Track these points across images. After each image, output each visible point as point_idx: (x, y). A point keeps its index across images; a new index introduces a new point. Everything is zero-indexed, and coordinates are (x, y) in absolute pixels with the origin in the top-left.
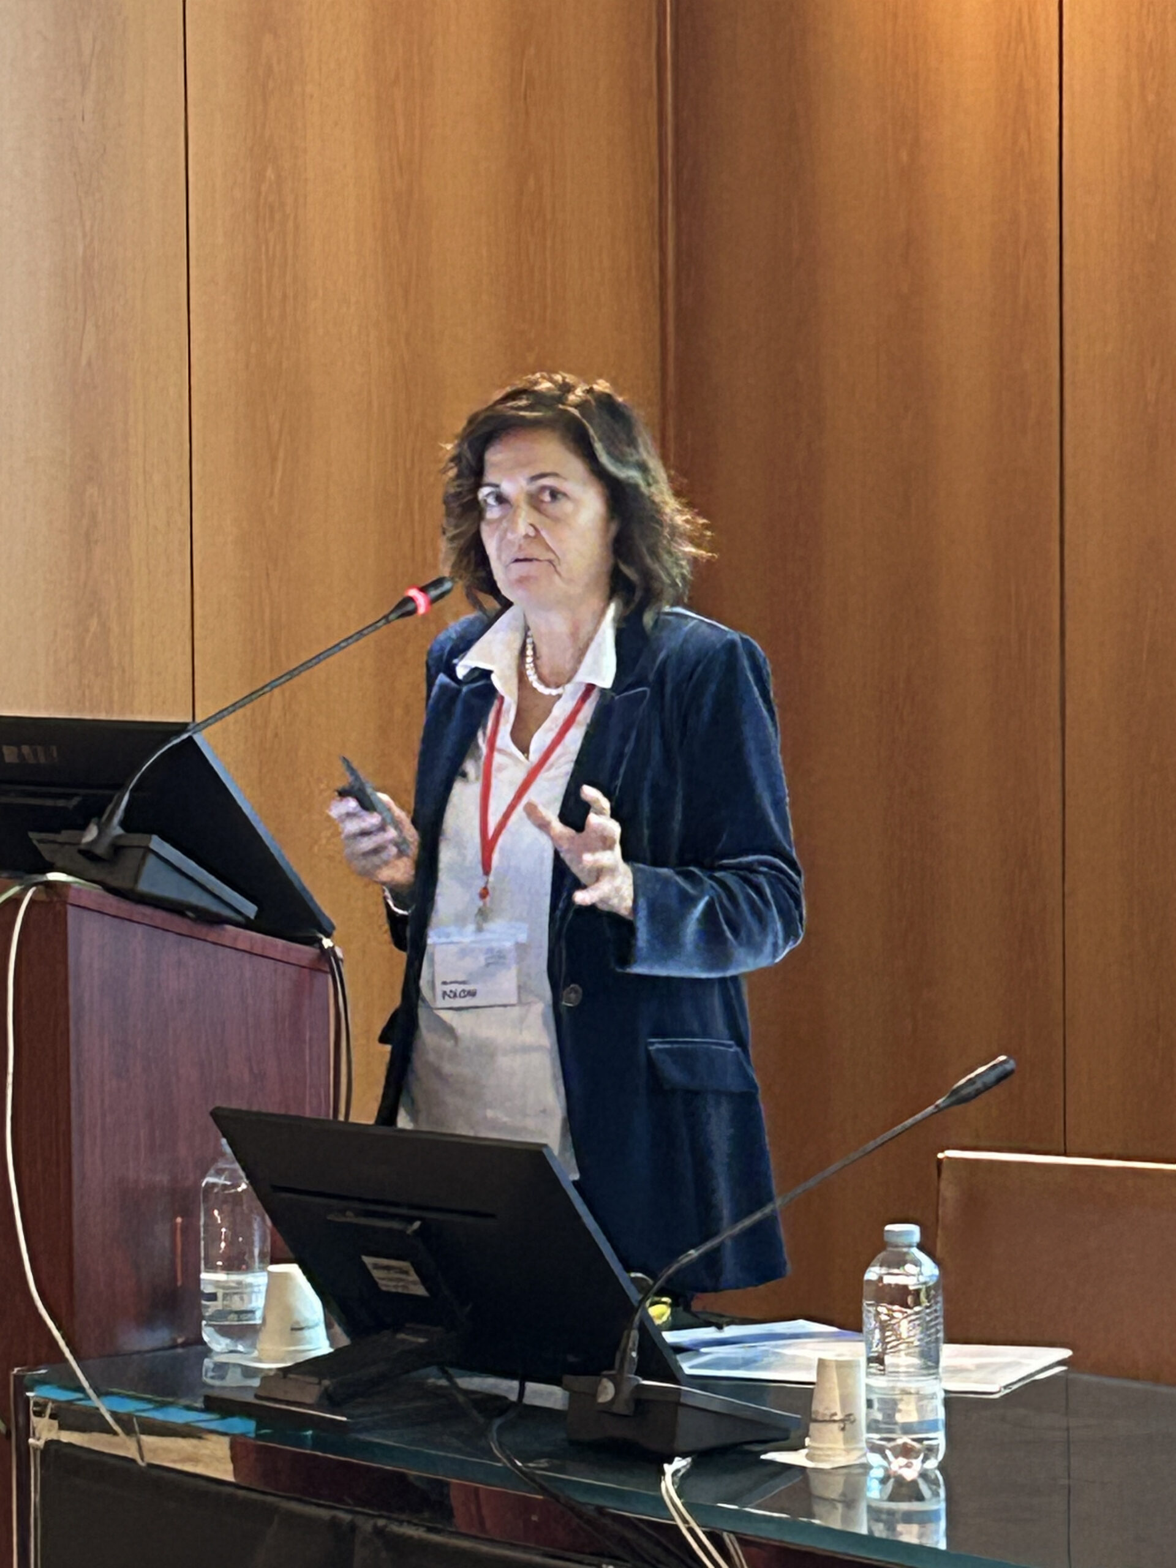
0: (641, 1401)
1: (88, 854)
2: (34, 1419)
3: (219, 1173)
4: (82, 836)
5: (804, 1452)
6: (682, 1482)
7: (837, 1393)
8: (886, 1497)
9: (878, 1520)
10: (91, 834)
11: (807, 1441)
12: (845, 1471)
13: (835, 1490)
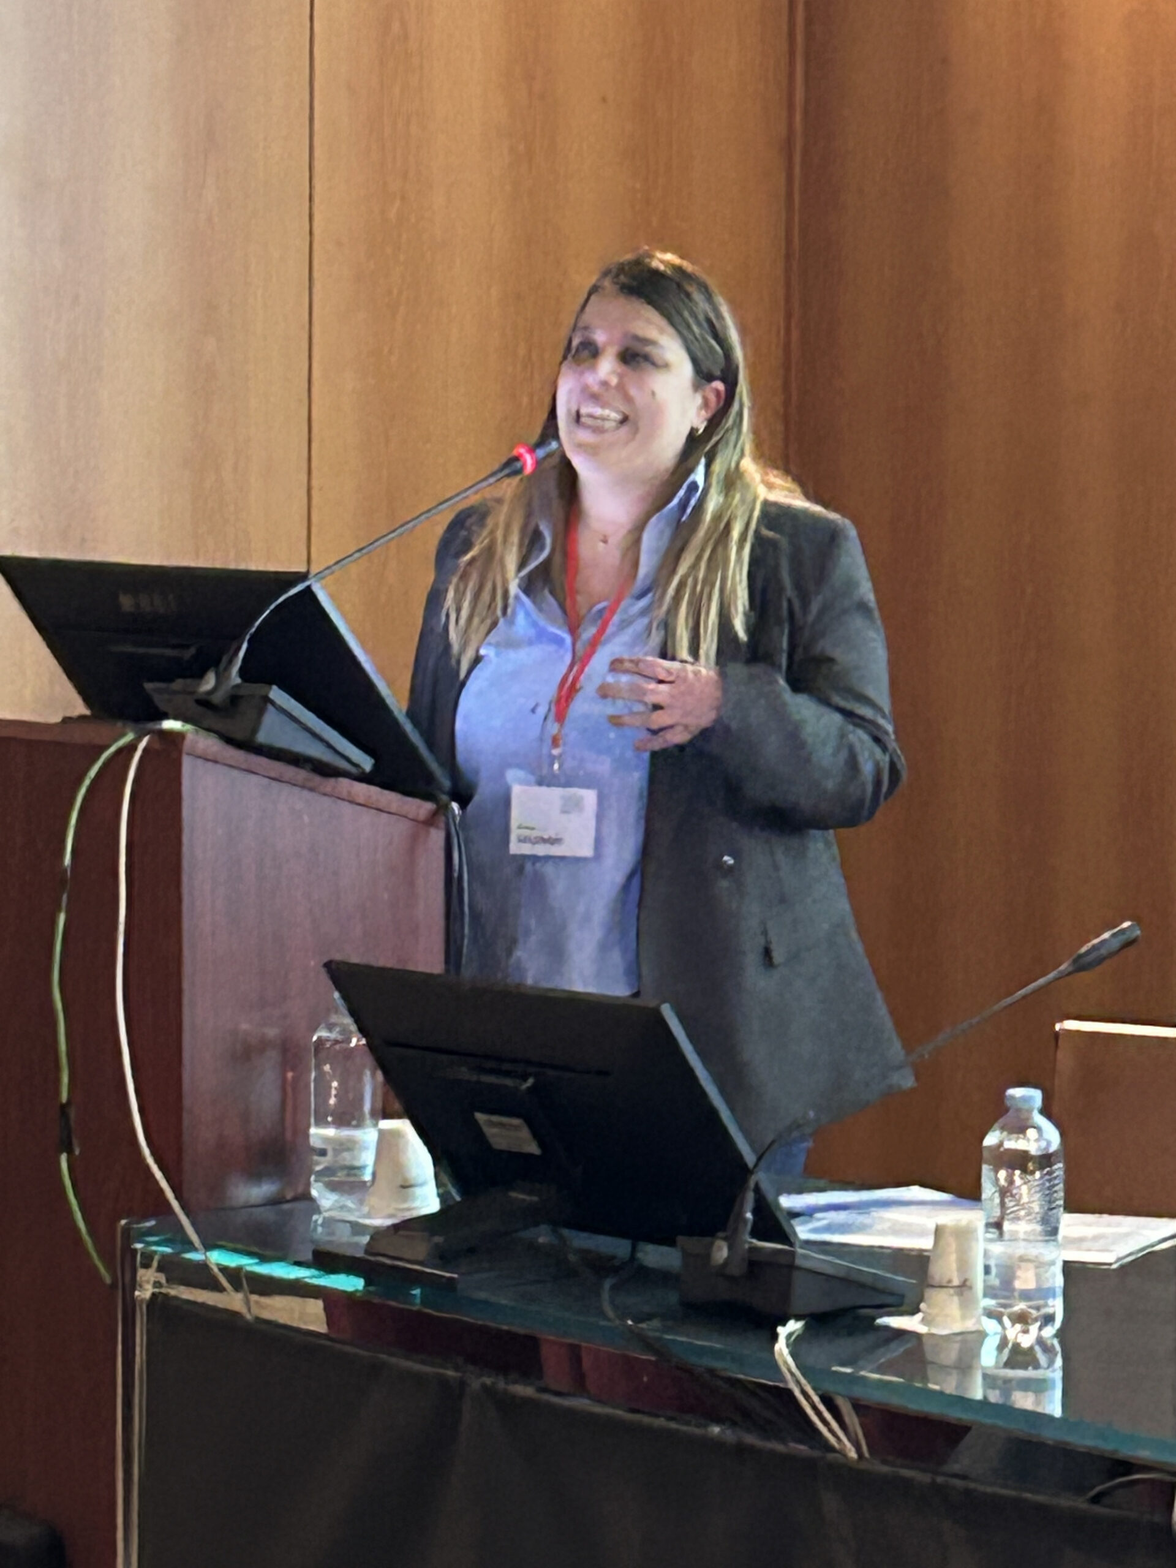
0: (756, 1265)
1: (205, 703)
2: (141, 1272)
3: (330, 1027)
4: (199, 685)
5: (919, 1316)
6: (796, 1345)
7: (953, 1257)
8: (1002, 1364)
9: (993, 1387)
10: (209, 682)
11: (923, 1306)
12: (959, 1338)
13: (950, 1355)
